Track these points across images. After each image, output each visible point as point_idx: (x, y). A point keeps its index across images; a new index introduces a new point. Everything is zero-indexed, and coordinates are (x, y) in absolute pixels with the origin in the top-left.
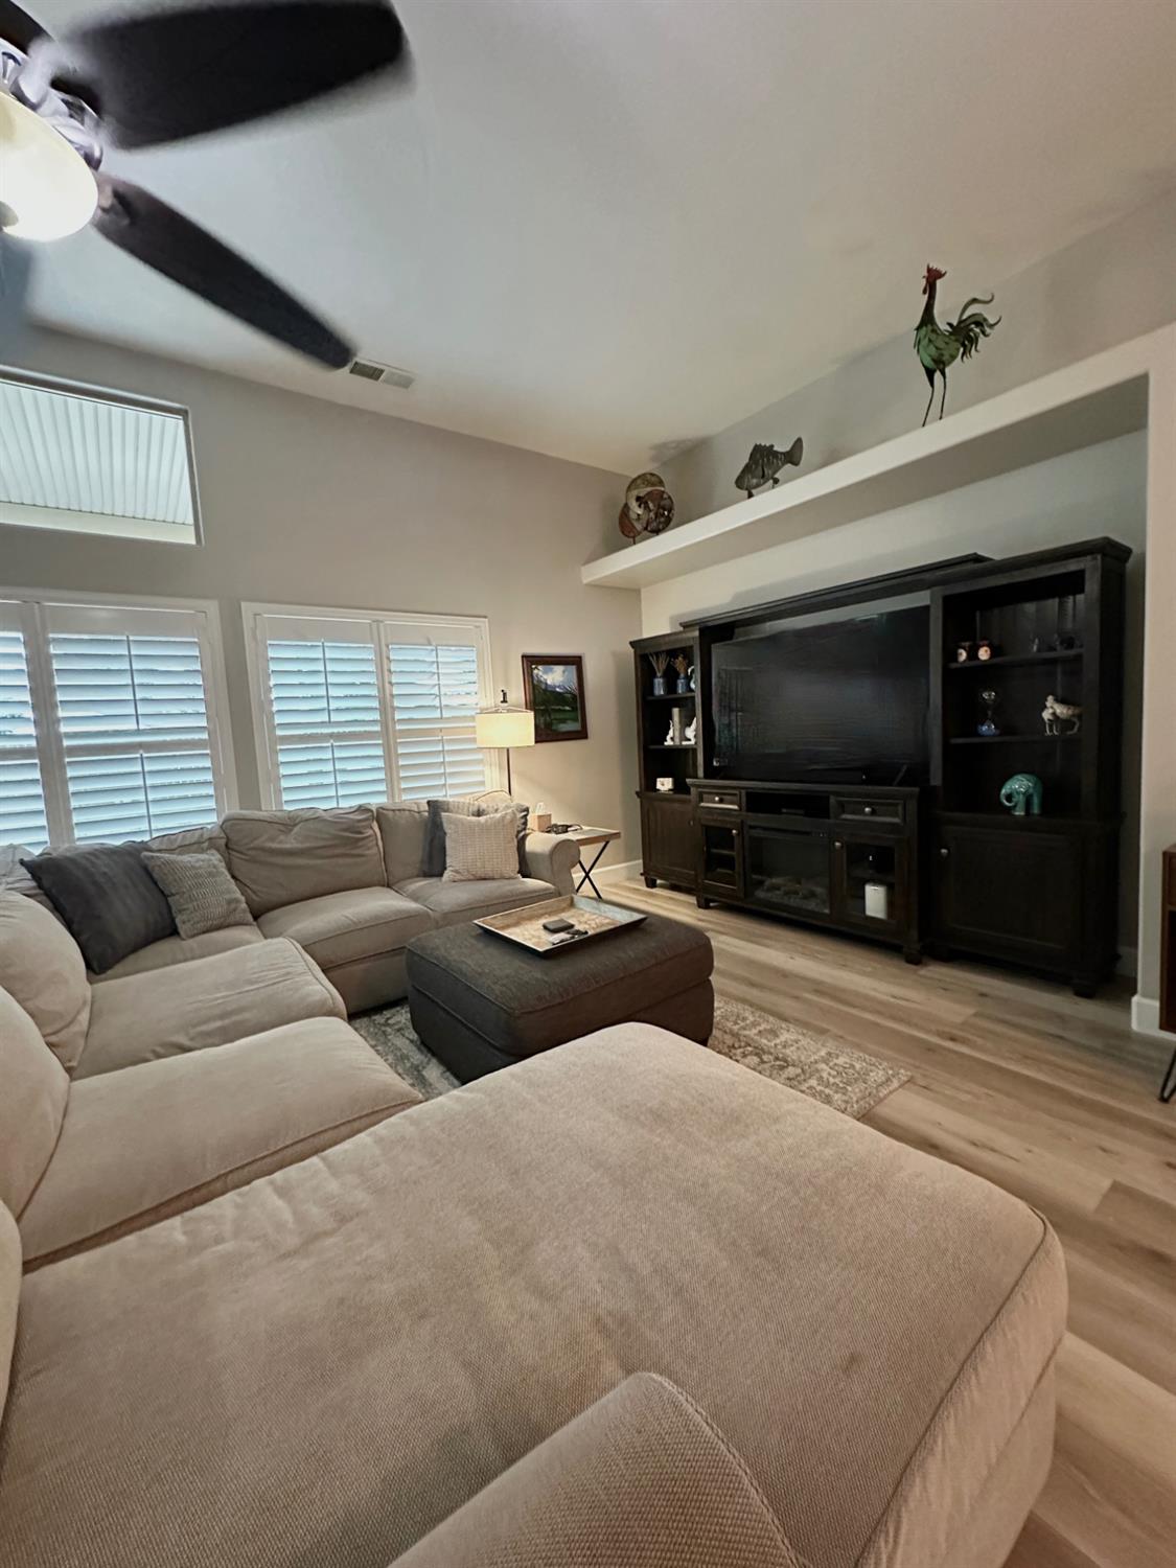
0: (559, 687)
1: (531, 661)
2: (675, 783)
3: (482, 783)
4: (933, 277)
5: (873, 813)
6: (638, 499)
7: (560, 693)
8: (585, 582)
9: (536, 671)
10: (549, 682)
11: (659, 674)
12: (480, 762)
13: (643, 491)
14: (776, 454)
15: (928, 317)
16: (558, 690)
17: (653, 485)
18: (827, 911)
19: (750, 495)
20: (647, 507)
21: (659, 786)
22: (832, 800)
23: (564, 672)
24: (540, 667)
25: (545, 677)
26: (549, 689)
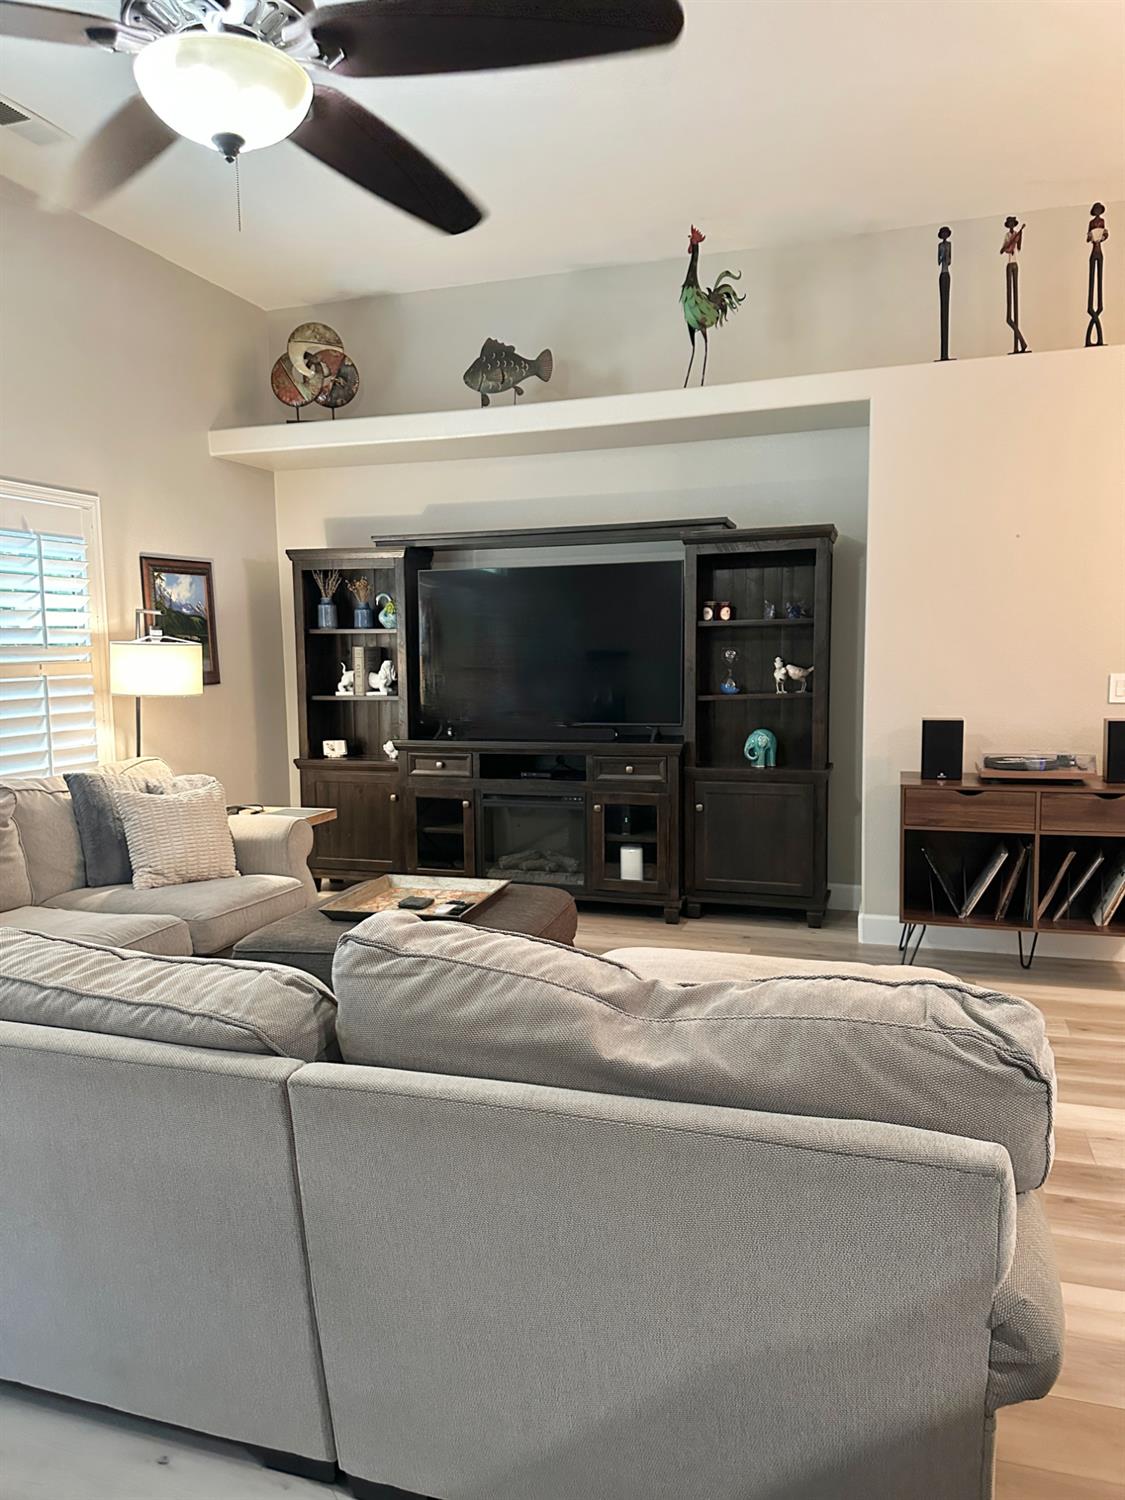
0: (186, 606)
1: (154, 566)
2: (348, 747)
3: (93, 749)
4: (696, 239)
5: (634, 772)
6: (306, 355)
7: (187, 617)
8: (212, 454)
9: (158, 581)
10: (174, 599)
11: (326, 599)
12: (88, 716)
13: (315, 348)
14: (519, 359)
15: (691, 280)
16: (184, 610)
17: (328, 343)
18: (581, 883)
19: (485, 403)
20: (319, 370)
21: (327, 751)
22: (589, 760)
23: (191, 584)
24: (163, 575)
25: (169, 591)
26: (175, 609)
